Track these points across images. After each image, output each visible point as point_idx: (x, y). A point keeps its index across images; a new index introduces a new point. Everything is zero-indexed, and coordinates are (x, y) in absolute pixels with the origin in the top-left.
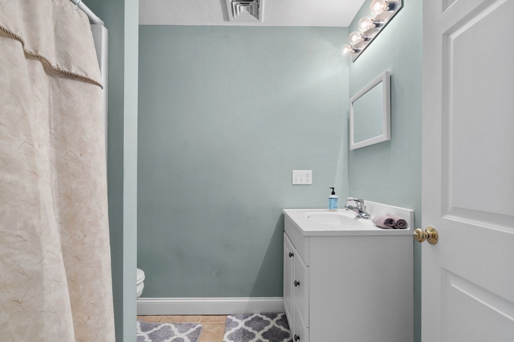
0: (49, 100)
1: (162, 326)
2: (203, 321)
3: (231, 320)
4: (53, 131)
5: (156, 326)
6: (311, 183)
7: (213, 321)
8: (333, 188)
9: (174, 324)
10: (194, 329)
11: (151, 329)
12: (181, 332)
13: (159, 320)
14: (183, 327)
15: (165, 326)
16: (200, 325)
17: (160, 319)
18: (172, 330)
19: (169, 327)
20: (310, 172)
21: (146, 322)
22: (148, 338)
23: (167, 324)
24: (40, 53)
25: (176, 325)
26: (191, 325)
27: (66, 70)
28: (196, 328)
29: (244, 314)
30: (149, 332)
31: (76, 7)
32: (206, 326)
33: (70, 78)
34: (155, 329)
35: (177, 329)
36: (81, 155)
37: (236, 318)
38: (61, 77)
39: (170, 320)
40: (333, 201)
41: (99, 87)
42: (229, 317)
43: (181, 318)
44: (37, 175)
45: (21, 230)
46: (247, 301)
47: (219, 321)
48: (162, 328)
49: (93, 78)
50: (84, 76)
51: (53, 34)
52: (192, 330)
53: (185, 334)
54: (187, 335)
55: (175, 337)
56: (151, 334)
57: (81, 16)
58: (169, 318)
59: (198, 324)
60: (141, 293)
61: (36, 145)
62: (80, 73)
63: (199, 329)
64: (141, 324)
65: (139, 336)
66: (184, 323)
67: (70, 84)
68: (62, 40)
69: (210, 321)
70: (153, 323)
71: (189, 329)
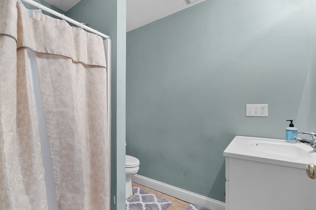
0: (86, 78)
1: (150, 194)
2: (173, 201)
3: (191, 207)
4: (87, 91)
5: (147, 194)
6: (267, 116)
7: (179, 203)
8: (292, 121)
9: (156, 196)
10: (166, 203)
11: (144, 194)
12: (159, 202)
13: (149, 191)
14: (161, 200)
15: (151, 195)
16: (170, 202)
17: (151, 190)
18: (154, 198)
19: (153, 197)
20: (266, 105)
21: (143, 190)
22: (141, 197)
23: (152, 195)
24: (80, 61)
25: (157, 197)
26: (164, 200)
27: (91, 64)
28: (167, 203)
29: (203, 207)
30: (143, 195)
31: (96, 35)
32: (174, 205)
33: (93, 67)
34: (146, 195)
35: (157, 199)
36: (96, 100)
37: (196, 208)
38: (90, 68)
39: (155, 193)
40: (290, 133)
41: (104, 68)
42: (191, 205)
43: (161, 194)
44: (74, 108)
45: (69, 129)
46: (206, 199)
47: (184, 205)
48: (150, 195)
49: (101, 65)
50: (98, 65)
51: (87, 51)
52: (165, 203)
53: (160, 203)
54: (161, 205)
55: (154, 203)
56: (143, 196)
57: (98, 39)
58: (155, 192)
59: (170, 201)
60: (137, 172)
61: (74, 97)
62: (96, 64)
63: (169, 204)
64: (141, 189)
65: (137, 195)
66: (162, 197)
67: (93, 70)
68: (90, 52)
69: (178, 203)
70: (146, 191)
71: (163, 202)
